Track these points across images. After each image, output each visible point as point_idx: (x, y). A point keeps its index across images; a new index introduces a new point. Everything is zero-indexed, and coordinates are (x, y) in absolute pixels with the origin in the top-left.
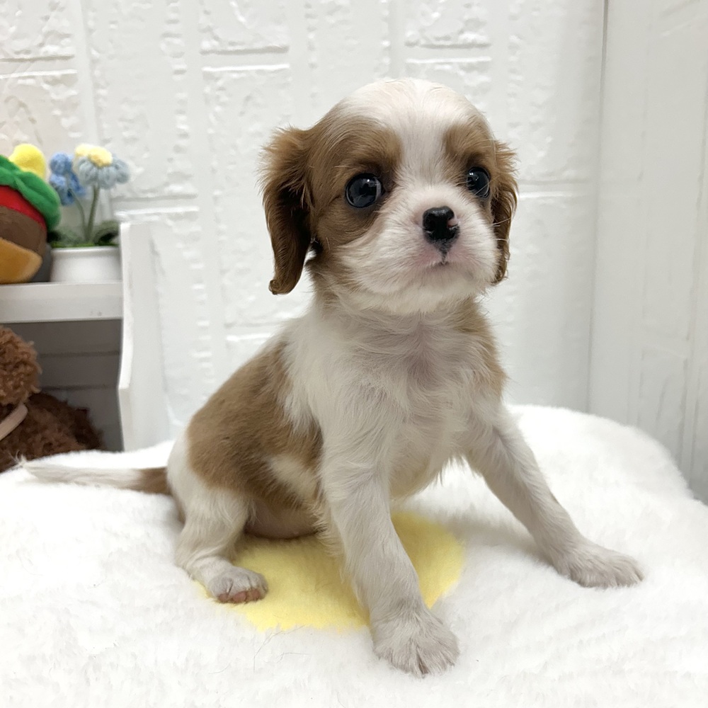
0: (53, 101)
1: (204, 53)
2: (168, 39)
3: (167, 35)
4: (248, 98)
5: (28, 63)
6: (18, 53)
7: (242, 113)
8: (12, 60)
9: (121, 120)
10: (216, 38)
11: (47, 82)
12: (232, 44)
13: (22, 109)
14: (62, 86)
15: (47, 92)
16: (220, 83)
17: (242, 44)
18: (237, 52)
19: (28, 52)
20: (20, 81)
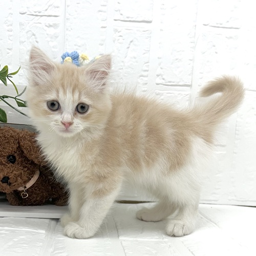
0: (47, 34)
1: (115, 20)
2: (100, 13)
3: (100, 11)
4: (131, 42)
5: (39, 17)
6: (35, 12)
7: (128, 48)
8: (33, 15)
9: (75, 45)
10: (121, 14)
11: (46, 26)
12: (128, 18)
13: (33, 37)
14: (52, 28)
15: (45, 31)
16: (120, 34)
17: (132, 18)
18: (130, 21)
19: (40, 12)
20: (35, 24)
